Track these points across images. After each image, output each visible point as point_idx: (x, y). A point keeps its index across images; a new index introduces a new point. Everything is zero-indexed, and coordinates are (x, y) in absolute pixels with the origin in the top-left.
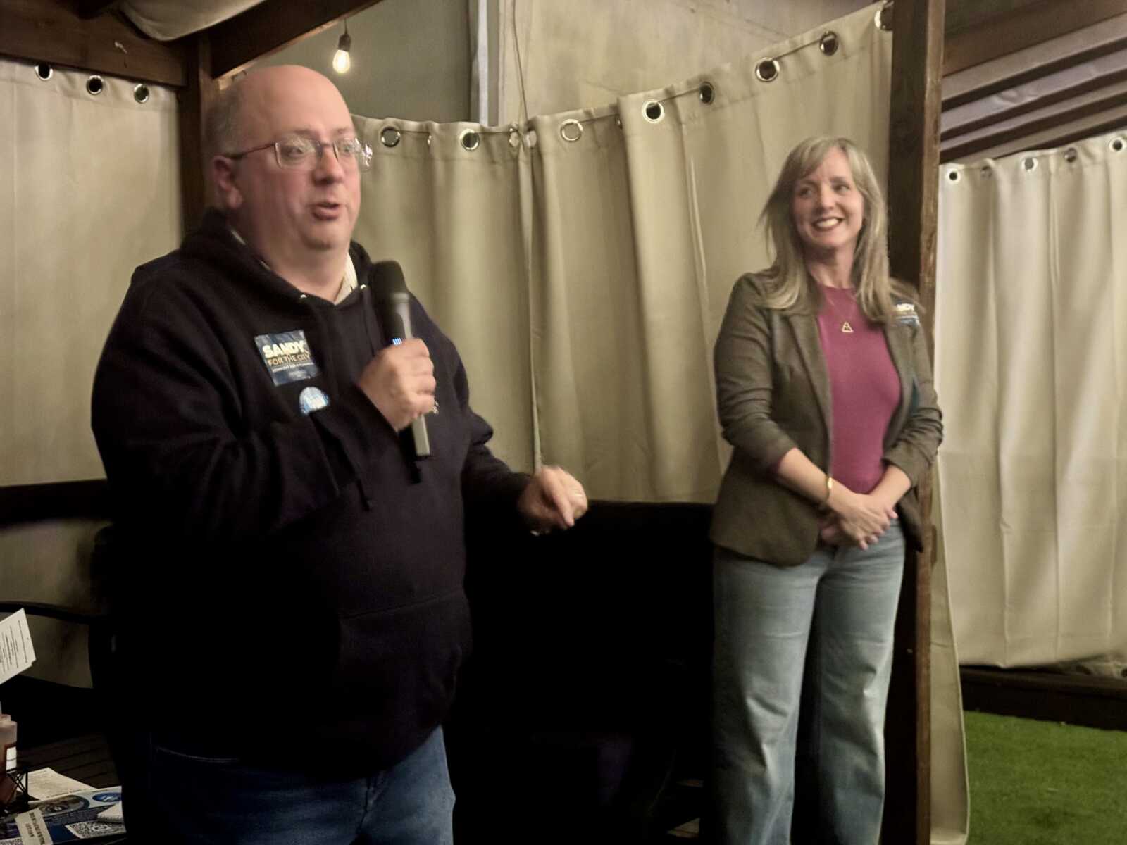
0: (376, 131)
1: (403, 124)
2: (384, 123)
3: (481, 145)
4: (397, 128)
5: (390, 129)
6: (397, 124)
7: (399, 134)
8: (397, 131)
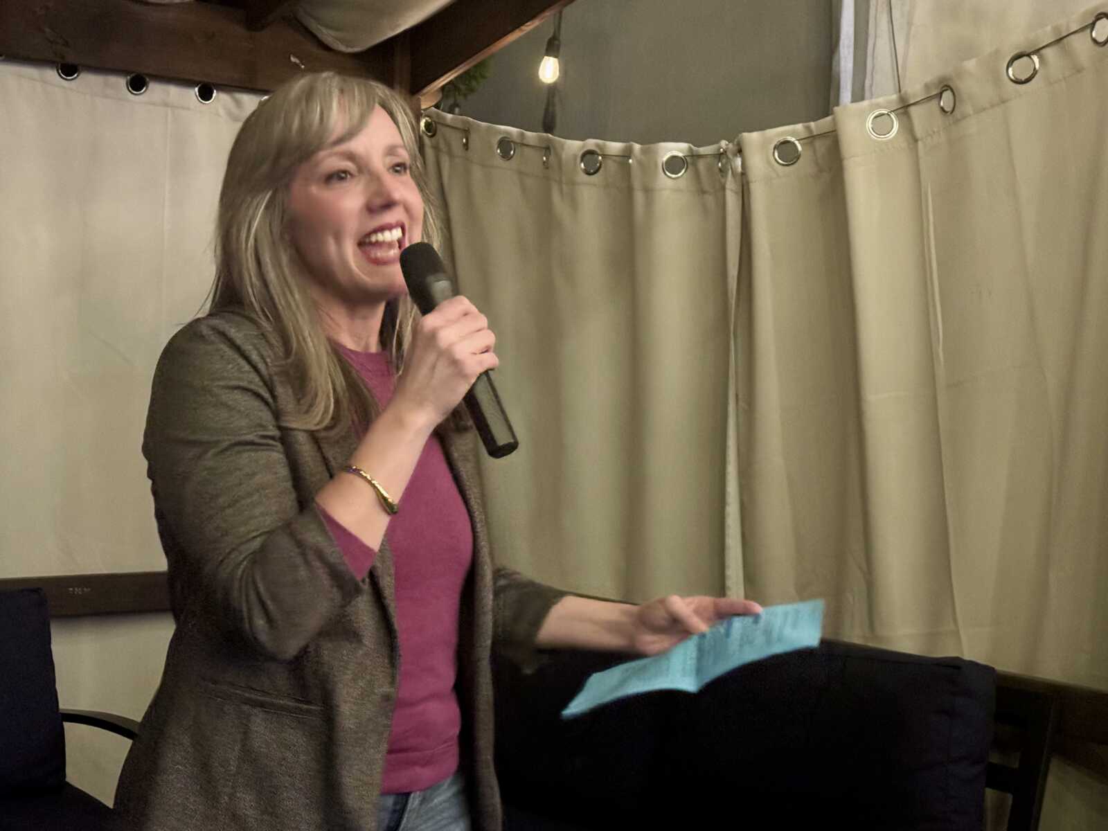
0: (575, 156)
1: (605, 145)
2: (584, 146)
3: (689, 170)
4: (599, 151)
5: (590, 153)
6: (598, 145)
7: (600, 158)
8: (598, 155)
